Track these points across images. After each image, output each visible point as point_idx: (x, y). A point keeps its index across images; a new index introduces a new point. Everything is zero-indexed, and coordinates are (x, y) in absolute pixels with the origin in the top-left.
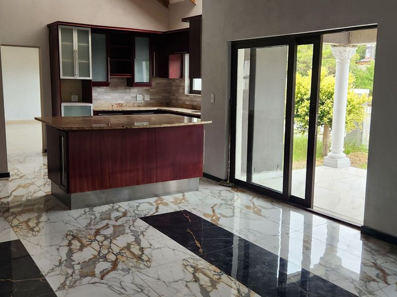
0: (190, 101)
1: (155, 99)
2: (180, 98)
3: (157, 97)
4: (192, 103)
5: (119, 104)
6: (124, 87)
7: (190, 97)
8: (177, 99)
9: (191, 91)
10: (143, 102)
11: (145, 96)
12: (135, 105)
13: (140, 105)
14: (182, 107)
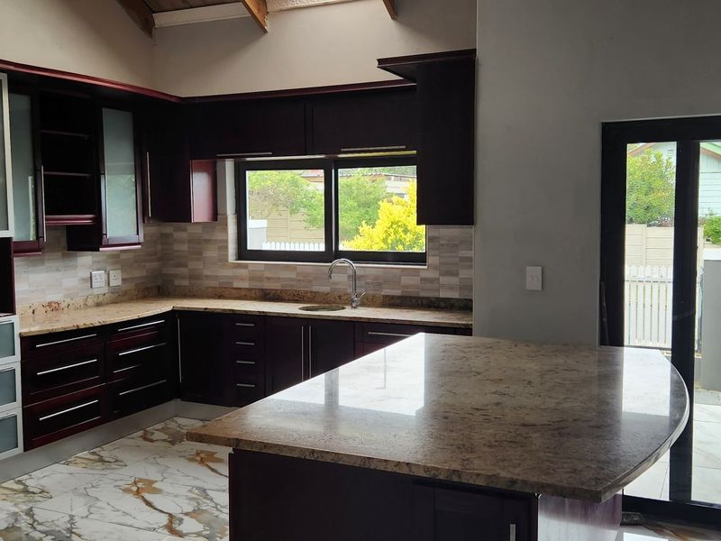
0: (251, 279)
1: (132, 279)
2: (207, 272)
3: (138, 273)
4: (259, 285)
5: (50, 304)
6: (60, 254)
7: (250, 268)
8: (194, 276)
9: (243, 253)
10: (106, 290)
11: (111, 272)
12: (90, 302)
13: (101, 299)
14: (221, 297)
